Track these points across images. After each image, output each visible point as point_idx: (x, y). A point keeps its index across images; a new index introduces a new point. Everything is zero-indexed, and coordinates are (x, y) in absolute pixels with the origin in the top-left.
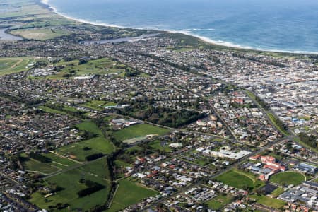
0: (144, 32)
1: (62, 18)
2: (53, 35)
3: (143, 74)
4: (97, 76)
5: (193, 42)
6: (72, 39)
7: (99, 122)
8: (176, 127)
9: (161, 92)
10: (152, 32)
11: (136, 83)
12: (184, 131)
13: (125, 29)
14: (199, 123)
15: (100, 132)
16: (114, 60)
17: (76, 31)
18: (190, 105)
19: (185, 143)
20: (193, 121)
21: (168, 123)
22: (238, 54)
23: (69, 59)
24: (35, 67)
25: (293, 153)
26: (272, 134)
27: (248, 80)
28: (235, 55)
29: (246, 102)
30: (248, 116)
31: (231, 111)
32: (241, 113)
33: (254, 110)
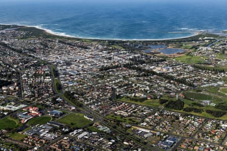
0: (9, 27)
10: (15, 27)
14: (4, 88)
18: (5, 76)
25: (54, 104)
26: (48, 93)
27: (57, 58)
28: (60, 42)
29: (46, 72)
30: (41, 82)
31: (32, 79)
32: (38, 80)
33: (47, 77)
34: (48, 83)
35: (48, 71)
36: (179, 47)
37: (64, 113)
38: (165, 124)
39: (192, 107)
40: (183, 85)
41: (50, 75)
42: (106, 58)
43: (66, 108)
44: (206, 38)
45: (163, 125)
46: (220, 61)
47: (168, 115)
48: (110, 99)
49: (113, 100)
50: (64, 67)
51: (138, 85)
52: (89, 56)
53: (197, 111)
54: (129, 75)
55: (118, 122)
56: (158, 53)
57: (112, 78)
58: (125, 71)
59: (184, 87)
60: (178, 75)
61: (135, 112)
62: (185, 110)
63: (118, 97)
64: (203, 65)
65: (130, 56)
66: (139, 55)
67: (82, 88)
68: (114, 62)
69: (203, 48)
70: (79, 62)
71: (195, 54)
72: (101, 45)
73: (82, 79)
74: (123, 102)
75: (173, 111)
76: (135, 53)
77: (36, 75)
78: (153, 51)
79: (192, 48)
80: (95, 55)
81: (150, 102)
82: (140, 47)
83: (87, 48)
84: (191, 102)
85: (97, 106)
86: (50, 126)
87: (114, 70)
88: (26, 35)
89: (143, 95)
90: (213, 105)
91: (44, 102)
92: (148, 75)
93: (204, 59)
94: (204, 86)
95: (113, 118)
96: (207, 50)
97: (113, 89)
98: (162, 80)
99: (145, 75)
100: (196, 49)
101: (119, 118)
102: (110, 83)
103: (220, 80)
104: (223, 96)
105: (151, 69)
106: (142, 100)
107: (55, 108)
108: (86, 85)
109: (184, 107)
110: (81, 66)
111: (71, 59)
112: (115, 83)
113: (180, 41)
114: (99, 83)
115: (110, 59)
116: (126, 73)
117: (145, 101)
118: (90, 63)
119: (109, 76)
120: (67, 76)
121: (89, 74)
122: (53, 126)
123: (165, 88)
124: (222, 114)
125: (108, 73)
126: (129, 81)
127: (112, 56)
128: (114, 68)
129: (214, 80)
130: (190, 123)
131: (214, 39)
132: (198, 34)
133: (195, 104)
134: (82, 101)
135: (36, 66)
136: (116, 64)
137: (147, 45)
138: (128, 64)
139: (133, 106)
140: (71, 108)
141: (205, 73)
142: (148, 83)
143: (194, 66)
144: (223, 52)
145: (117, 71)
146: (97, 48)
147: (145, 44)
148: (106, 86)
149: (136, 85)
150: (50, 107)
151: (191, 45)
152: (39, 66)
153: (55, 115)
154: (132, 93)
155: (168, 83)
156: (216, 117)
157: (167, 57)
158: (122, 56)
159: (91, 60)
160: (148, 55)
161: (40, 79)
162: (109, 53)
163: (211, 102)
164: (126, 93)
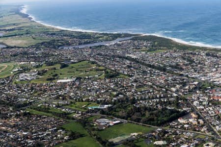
0: (119, 36)
1: (41, 26)
2: (34, 42)
3: (122, 76)
4: (79, 78)
5: (165, 44)
6: (52, 45)
7: (85, 123)
8: (159, 125)
9: (141, 92)
10: (127, 35)
11: (116, 84)
12: (167, 129)
13: (100, 34)
14: (181, 121)
15: (86, 132)
16: (93, 63)
17: (55, 37)
18: (170, 103)
19: (169, 141)
20: (175, 119)
21: (150, 121)
22: (211, 53)
23: (51, 64)
24: (20, 72)
28: (207, 55)
31: (211, 109)
88: (152, 46)
152: (206, 89)
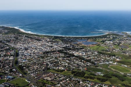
22: (28, 36)
25: (10, 72)
26: (9, 66)
27: (21, 46)
28: (26, 36)
29: (12, 54)
30: (7, 60)
31: (2, 58)
32: (6, 58)
33: (11, 57)
34: (11, 60)
35: (13, 53)
36: (94, 41)
37: (14, 78)
38: (71, 85)
39: (89, 76)
40: (89, 63)
41: (14, 56)
42: (50, 47)
43: (17, 75)
44: (111, 36)
45: (70, 86)
46: (115, 49)
47: (74, 80)
48: (43, 70)
49: (45, 71)
50: (23, 51)
51: (62, 62)
52: (40, 45)
53: (91, 78)
54: (59, 56)
55: (44, 84)
56: (81, 44)
57: (48, 58)
58: (58, 54)
59: (89, 64)
60: (87, 57)
61: (55, 78)
62: (84, 77)
63: (49, 69)
64: (104, 52)
65: (63, 45)
66: (69, 45)
67: (30, 63)
68: (53, 49)
69: (108, 42)
70: (33, 48)
71: (102, 45)
72: (49, 39)
73: (31, 58)
74: (50, 72)
75: (78, 78)
76: (67, 44)
77: (5, 56)
78: (78, 43)
79: (102, 42)
80: (44, 45)
81: (66, 72)
82: (72, 40)
83: (40, 40)
84: (89, 73)
85: (35, 74)
86: (4, 85)
87: (52, 53)
88: (8, 32)
89: (63, 68)
90: (102, 75)
91: (4, 71)
92: (70, 57)
93: (106, 48)
94: (101, 64)
95: (42, 81)
96: (110, 43)
97: (47, 65)
98: (77, 60)
99: (68, 57)
100: (104, 42)
101: (45, 82)
102: (46, 61)
103: (111, 60)
104: (110, 70)
105: (73, 53)
106: (62, 71)
107: (10, 75)
108: (32, 62)
109: (85, 76)
110: (34, 51)
111: (29, 46)
112: (49, 61)
113: (96, 37)
114: (40, 61)
115: (52, 47)
116: (57, 55)
117: (64, 72)
118: (39, 49)
119: (47, 57)
120: (23, 56)
121: (37, 55)
122: (5, 85)
123: (78, 64)
124: (105, 80)
125: (48, 55)
126: (58, 60)
127: (53, 45)
128: (52, 52)
129: (107, 61)
130: (86, 85)
131: (116, 37)
132: (107, 34)
133: (91, 74)
134: (27, 71)
135: (7, 50)
136: (54, 50)
137: (76, 39)
138: (61, 50)
139: (56, 75)
140: (19, 75)
141: (103, 56)
142: (68, 61)
143: (98, 52)
144: (119, 45)
145: (53, 54)
146: (46, 41)
147: (75, 39)
148: (44, 62)
149: (61, 62)
150: (8, 74)
151: (101, 40)
152: (9, 50)
153: (9, 79)
154: (57, 67)
155: (80, 61)
156: (102, 82)
157: (85, 47)
158: (59, 45)
159: (40, 47)
160: (74, 45)
161: (7, 58)
162: (52, 43)
163: (102, 73)
164: (54, 67)
